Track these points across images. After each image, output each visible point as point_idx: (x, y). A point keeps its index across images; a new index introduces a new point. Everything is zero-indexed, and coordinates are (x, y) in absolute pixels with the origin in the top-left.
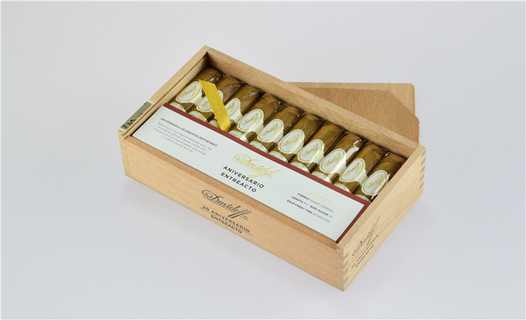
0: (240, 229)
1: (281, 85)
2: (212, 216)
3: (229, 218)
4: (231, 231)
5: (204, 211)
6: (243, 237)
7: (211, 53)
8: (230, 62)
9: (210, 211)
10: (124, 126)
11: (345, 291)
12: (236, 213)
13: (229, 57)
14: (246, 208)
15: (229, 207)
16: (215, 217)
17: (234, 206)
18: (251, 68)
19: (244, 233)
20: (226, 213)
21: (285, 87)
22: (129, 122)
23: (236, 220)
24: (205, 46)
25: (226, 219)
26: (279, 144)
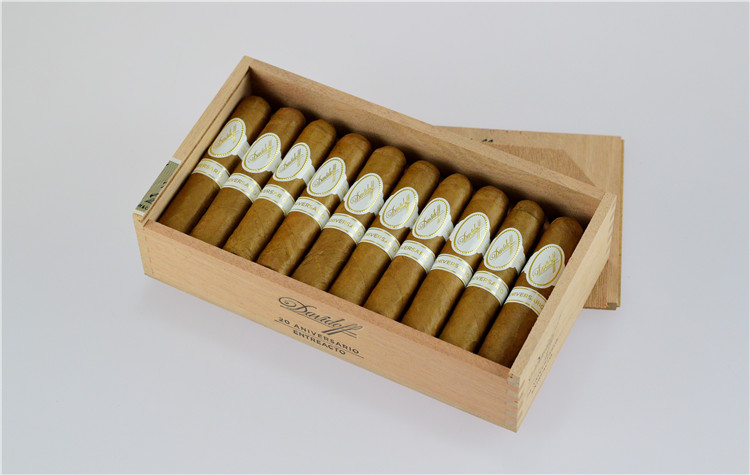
0: (342, 350)
1: (375, 112)
2: (295, 332)
3: (325, 335)
4: (327, 352)
5: (280, 324)
6: (347, 360)
7: (257, 69)
8: (288, 80)
9: (292, 324)
10: (141, 207)
11: (519, 432)
12: (336, 328)
13: (286, 73)
14: (353, 322)
15: (325, 320)
16: (299, 332)
17: (333, 319)
18: (324, 88)
19: (348, 354)
20: (320, 328)
21: (381, 115)
22: (148, 198)
23: (336, 337)
24: (245, 57)
25: (319, 336)
26: (381, 214)
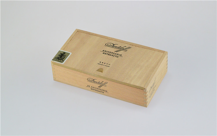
0: (103, 92)
2: (91, 89)
3: (99, 88)
4: (99, 93)
5: (88, 88)
9: (91, 87)
11: (147, 107)
12: (101, 84)
14: (106, 82)
15: (99, 83)
16: (93, 89)
17: (100, 82)
19: (105, 93)
20: (97, 86)
25: (97, 88)
